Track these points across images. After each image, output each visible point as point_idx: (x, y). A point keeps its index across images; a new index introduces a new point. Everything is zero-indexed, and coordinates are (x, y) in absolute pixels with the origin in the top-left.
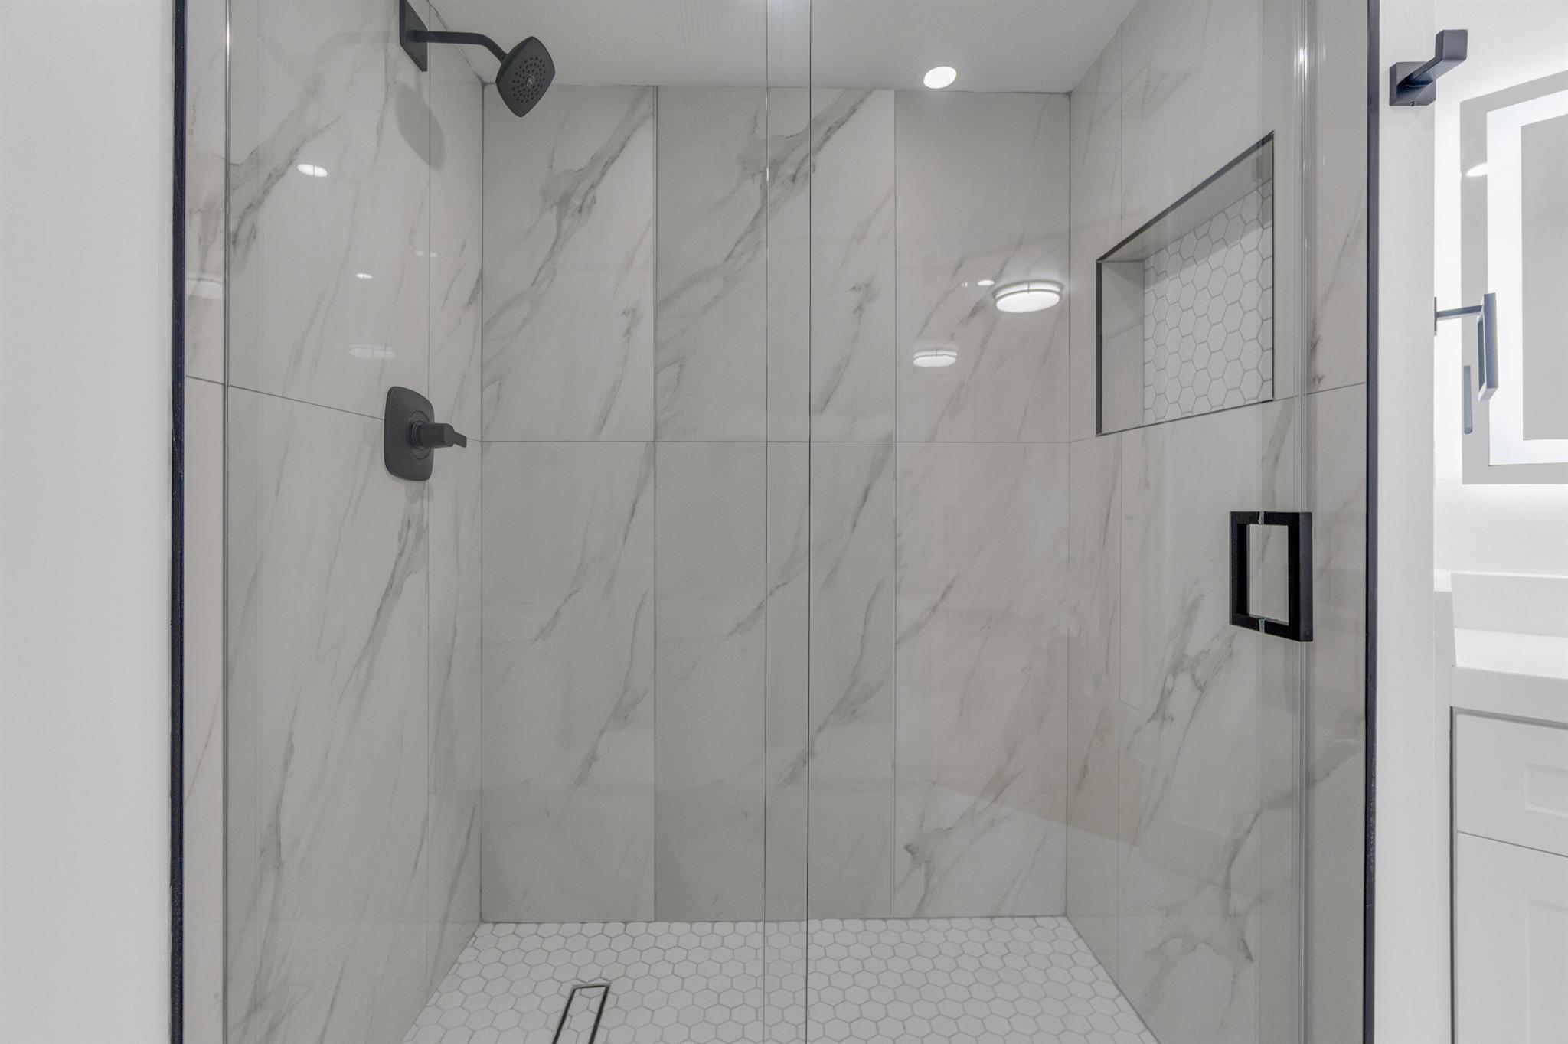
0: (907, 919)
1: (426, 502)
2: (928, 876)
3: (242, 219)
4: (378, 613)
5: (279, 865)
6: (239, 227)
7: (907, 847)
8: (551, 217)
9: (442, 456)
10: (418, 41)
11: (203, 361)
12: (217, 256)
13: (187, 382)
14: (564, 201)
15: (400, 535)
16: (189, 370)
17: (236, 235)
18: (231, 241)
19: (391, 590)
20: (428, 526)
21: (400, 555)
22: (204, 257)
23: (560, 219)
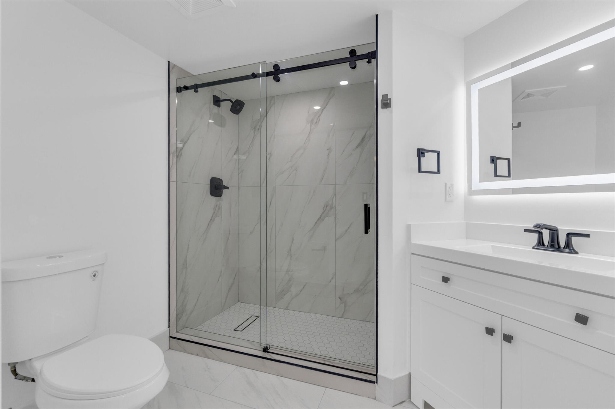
0: (339, 317)
1: (221, 202)
2: (345, 307)
3: (179, 152)
4: (208, 224)
5: (187, 268)
6: (179, 154)
7: (339, 297)
8: (252, 132)
9: (225, 191)
10: (218, 102)
11: (173, 178)
12: (175, 160)
13: (170, 182)
14: (255, 128)
15: (214, 209)
16: (170, 180)
17: (178, 156)
18: (177, 157)
19: (212, 220)
20: (222, 207)
21: (214, 213)
22: (173, 161)
23: (254, 132)
